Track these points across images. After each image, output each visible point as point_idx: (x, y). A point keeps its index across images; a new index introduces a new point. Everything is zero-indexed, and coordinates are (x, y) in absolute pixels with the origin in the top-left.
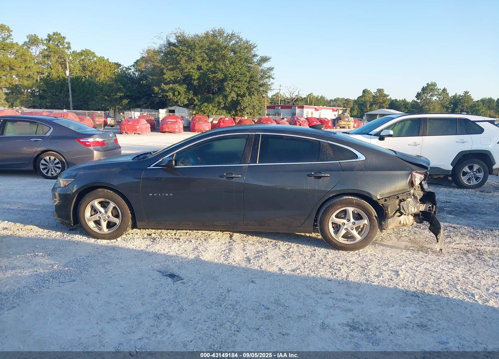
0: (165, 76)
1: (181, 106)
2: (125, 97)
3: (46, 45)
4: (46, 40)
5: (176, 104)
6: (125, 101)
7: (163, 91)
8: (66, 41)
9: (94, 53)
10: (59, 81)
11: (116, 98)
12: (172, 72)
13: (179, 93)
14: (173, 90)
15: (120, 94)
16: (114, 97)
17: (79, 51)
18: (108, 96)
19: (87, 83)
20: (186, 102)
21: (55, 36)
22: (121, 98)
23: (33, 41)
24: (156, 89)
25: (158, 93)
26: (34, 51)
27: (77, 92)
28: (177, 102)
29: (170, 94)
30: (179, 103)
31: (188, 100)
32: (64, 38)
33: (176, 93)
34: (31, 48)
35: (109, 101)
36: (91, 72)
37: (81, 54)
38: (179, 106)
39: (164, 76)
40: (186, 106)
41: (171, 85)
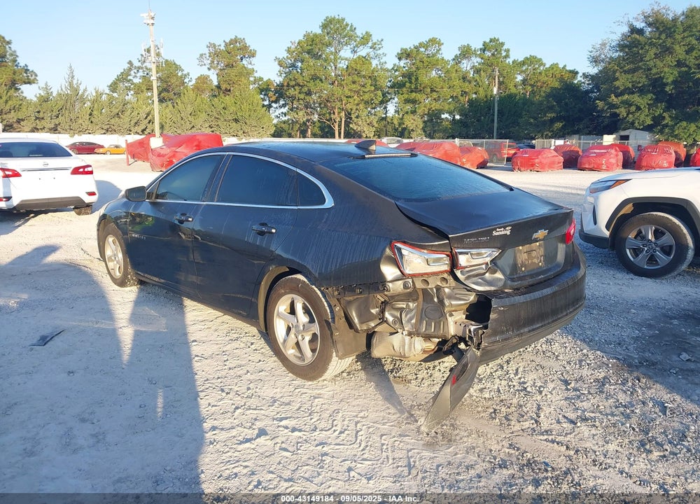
0: (617, 83)
1: (639, 129)
2: (558, 119)
3: (480, 56)
4: (481, 49)
5: (632, 125)
6: (559, 125)
7: (613, 106)
8: (505, 47)
9: (540, 60)
10: (486, 102)
11: (545, 121)
12: (629, 76)
13: (638, 108)
14: (628, 104)
15: (550, 115)
16: (543, 119)
17: (521, 59)
18: (535, 119)
19: (521, 101)
20: (649, 122)
21: (491, 43)
22: (552, 121)
23: (466, 53)
24: (600, 104)
25: (602, 110)
26: (465, 65)
27: (507, 115)
28: (633, 123)
29: (622, 112)
30: (636, 124)
31: (654, 119)
32: (503, 44)
33: (633, 109)
34: (463, 62)
35: (535, 125)
36: (532, 86)
37: (523, 63)
38: (636, 129)
39: (615, 83)
40: (648, 128)
41: (626, 97)
